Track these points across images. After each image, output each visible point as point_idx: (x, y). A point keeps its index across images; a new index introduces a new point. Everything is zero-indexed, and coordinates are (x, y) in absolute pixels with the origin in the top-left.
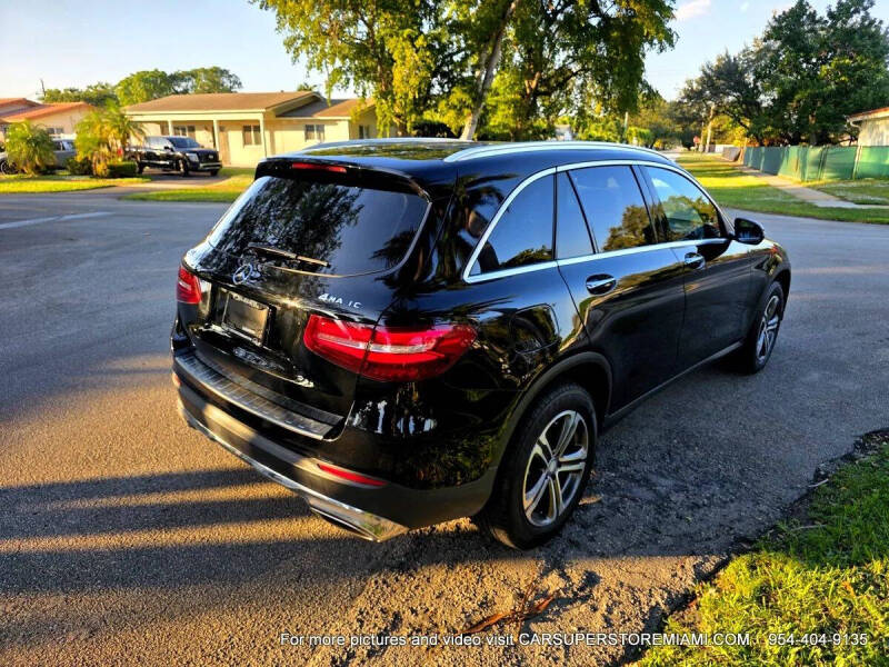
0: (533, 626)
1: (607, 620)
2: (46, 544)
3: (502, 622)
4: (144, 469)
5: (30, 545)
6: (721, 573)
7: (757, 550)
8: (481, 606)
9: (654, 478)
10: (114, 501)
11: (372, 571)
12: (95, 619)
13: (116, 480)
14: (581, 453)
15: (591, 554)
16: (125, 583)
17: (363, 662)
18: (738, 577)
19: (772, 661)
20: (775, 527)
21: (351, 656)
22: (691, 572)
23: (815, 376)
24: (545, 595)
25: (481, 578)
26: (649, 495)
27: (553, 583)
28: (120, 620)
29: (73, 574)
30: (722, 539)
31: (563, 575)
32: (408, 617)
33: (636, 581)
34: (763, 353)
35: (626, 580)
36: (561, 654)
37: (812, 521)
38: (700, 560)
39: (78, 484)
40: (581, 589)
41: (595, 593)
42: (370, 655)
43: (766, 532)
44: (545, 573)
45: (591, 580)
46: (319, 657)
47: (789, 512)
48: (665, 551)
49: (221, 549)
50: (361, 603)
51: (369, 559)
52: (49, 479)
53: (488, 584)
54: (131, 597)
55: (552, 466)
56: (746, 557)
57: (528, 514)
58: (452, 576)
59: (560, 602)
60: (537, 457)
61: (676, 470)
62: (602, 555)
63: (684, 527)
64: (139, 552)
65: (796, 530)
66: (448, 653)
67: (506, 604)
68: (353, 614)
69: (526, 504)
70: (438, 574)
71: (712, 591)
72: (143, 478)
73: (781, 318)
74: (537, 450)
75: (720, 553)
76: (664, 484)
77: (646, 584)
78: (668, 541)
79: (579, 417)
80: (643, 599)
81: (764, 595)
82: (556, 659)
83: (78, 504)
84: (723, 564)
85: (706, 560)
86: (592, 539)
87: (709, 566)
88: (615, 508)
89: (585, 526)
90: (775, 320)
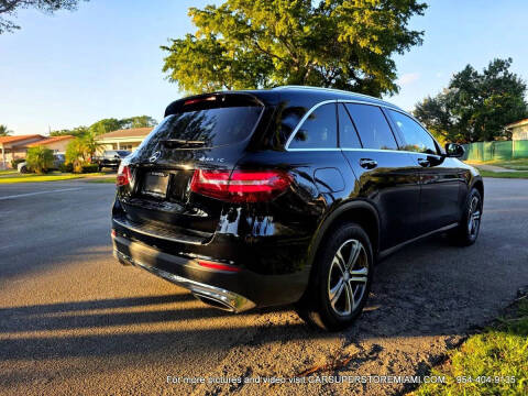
0: (340, 373)
1: (390, 370)
2: (26, 335)
3: (319, 371)
4: (91, 298)
5: (16, 336)
6: (464, 344)
7: (487, 332)
8: (305, 362)
9: (412, 297)
10: (70, 313)
11: (232, 346)
12: (52, 374)
13: (72, 303)
14: (364, 271)
15: (376, 336)
16: (74, 354)
17: (227, 394)
18: (476, 345)
19: (507, 388)
20: (496, 320)
21: (219, 391)
22: (444, 344)
23: (508, 246)
24: (347, 357)
25: (303, 348)
26: (410, 305)
27: (352, 350)
28: (68, 373)
29: (41, 350)
30: (462, 327)
31: (358, 346)
32: (256, 369)
33: (407, 349)
34: (473, 232)
35: (401, 349)
36: (361, 389)
37: (520, 316)
38: (449, 337)
39: (50, 305)
40: (371, 354)
41: (380, 355)
42: (231, 390)
43: (490, 322)
44: (346, 345)
45: (377, 349)
46: (197, 391)
47: (504, 312)
48: (425, 333)
49: (135, 336)
50: (225, 362)
51: (231, 339)
52: (32, 303)
53: (309, 351)
54: (76, 362)
55: (346, 275)
56: (480, 336)
57: (333, 304)
58: (285, 347)
59: (357, 361)
60: (336, 266)
61: (427, 293)
62: (383, 336)
63: (436, 321)
64: (83, 338)
65: (510, 321)
66: (284, 388)
67: (322, 361)
68: (220, 369)
69: (331, 297)
70: (276, 347)
71: (459, 354)
72: (90, 302)
73: (481, 213)
74: (336, 260)
75: (461, 334)
76: (420, 300)
77: (415, 351)
78: (427, 328)
79: (361, 246)
80: (413, 358)
81: (495, 353)
82: (357, 392)
83: (49, 315)
84: (465, 340)
85: (453, 338)
86: (375, 327)
87: (456, 341)
88: (389, 312)
89: (370, 321)
90: (478, 213)
